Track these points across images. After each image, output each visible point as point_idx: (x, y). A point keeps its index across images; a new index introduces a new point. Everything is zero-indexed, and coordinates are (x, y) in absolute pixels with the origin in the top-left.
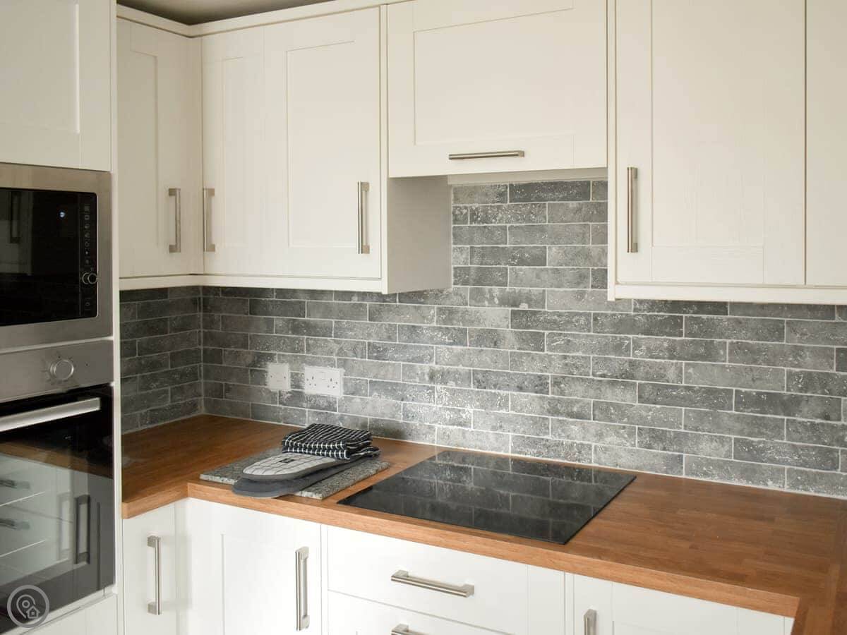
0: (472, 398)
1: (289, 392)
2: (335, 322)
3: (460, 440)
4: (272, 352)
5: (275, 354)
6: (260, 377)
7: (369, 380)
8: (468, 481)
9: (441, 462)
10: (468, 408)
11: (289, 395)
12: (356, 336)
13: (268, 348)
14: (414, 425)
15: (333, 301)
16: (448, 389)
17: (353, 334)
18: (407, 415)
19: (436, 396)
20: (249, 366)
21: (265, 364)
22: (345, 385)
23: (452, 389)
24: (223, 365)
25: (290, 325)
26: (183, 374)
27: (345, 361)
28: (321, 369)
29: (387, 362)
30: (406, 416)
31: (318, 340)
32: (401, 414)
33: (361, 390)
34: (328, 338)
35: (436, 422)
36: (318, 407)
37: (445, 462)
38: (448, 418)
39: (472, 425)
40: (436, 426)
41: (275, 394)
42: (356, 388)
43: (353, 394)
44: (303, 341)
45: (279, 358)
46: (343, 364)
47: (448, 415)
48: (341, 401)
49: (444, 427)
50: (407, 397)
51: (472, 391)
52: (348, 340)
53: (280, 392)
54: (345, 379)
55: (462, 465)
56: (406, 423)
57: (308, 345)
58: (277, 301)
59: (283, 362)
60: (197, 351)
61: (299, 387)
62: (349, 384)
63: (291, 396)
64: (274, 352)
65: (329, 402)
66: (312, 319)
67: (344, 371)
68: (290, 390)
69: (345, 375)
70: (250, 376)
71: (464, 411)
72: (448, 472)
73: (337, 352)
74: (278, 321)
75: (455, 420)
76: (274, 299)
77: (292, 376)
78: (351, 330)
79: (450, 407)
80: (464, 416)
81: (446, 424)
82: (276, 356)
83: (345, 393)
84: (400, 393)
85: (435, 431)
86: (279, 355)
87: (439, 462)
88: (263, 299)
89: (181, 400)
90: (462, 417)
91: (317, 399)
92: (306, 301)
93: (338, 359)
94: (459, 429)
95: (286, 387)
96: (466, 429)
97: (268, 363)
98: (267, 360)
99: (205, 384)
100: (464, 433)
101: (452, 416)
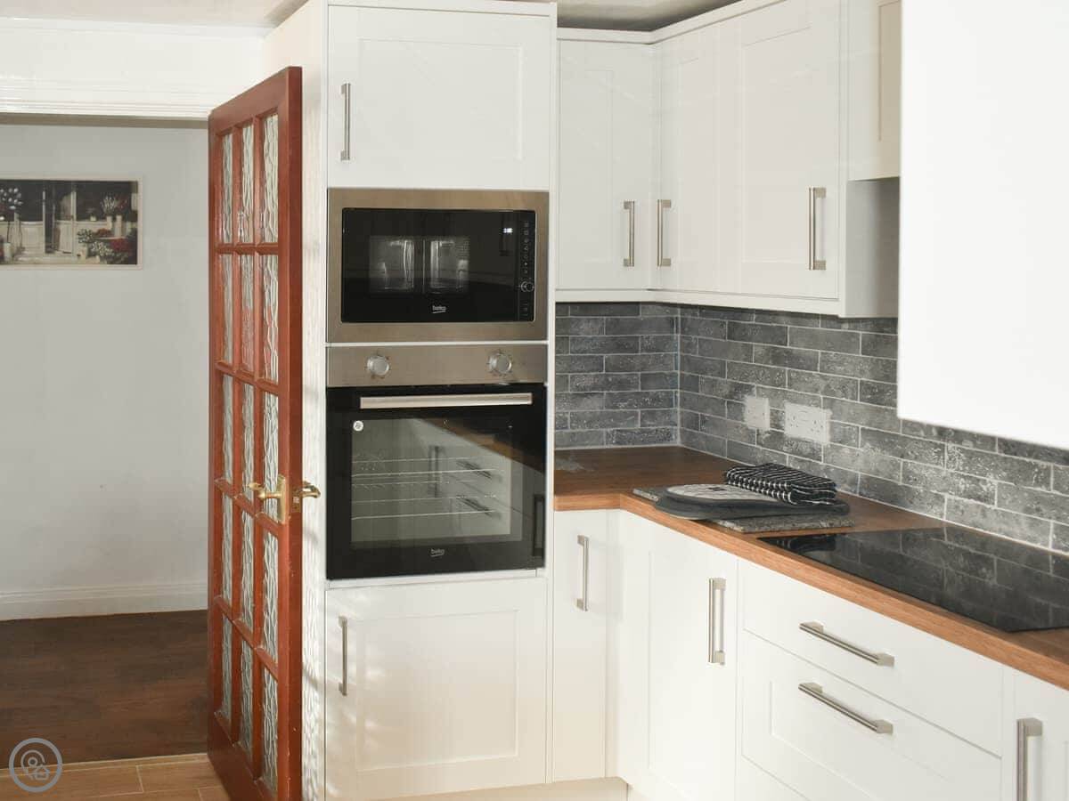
0: (997, 465)
1: (768, 432)
2: (822, 353)
3: (979, 518)
4: (750, 383)
5: (753, 386)
6: (738, 410)
7: (861, 427)
8: (988, 576)
9: (951, 543)
10: (990, 478)
11: (768, 435)
12: (845, 372)
13: (746, 378)
14: (917, 490)
15: (820, 328)
16: (964, 449)
17: (842, 368)
18: (908, 477)
19: (947, 457)
20: (726, 397)
21: (743, 397)
22: (832, 430)
23: (968, 451)
24: (699, 394)
25: (770, 354)
26: (656, 399)
27: (833, 401)
28: (805, 407)
29: (883, 407)
30: (906, 478)
31: (803, 373)
32: (901, 474)
33: (851, 439)
34: (814, 372)
35: (945, 491)
36: (800, 453)
37: (957, 545)
38: (962, 487)
39: (996, 502)
40: (947, 496)
41: (753, 432)
42: (845, 436)
43: (840, 442)
44: (784, 373)
45: (758, 392)
46: (830, 404)
47: (962, 485)
48: (826, 448)
49: (958, 498)
50: (908, 454)
51: (997, 456)
52: (836, 376)
53: (758, 431)
54: (832, 424)
55: (980, 553)
56: (906, 487)
57: (790, 378)
58: (756, 325)
59: (762, 396)
60: (673, 376)
61: (778, 427)
62: (837, 430)
63: (770, 438)
64: (753, 384)
65: (813, 449)
66: (795, 348)
67: (831, 413)
68: (770, 429)
69: (832, 418)
70: (726, 410)
71: (985, 482)
72: (962, 559)
73: (823, 388)
74: (758, 348)
75: (972, 491)
76: (754, 322)
77: (772, 414)
78: (841, 364)
79: (966, 474)
80: (985, 488)
81: (960, 496)
82: (755, 389)
83: (831, 440)
84: (900, 447)
85: (944, 501)
86: (758, 388)
87: (949, 543)
88: (742, 322)
89: (653, 426)
90: (981, 489)
91: (800, 443)
92: (789, 326)
93: (824, 398)
94: (978, 506)
95: (765, 424)
96: (988, 506)
97: (746, 396)
98: (745, 393)
99: (682, 413)
100: (984, 511)
101: (968, 486)
